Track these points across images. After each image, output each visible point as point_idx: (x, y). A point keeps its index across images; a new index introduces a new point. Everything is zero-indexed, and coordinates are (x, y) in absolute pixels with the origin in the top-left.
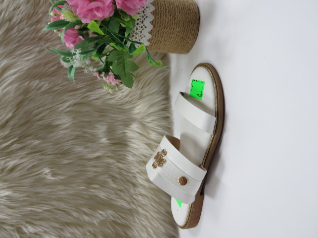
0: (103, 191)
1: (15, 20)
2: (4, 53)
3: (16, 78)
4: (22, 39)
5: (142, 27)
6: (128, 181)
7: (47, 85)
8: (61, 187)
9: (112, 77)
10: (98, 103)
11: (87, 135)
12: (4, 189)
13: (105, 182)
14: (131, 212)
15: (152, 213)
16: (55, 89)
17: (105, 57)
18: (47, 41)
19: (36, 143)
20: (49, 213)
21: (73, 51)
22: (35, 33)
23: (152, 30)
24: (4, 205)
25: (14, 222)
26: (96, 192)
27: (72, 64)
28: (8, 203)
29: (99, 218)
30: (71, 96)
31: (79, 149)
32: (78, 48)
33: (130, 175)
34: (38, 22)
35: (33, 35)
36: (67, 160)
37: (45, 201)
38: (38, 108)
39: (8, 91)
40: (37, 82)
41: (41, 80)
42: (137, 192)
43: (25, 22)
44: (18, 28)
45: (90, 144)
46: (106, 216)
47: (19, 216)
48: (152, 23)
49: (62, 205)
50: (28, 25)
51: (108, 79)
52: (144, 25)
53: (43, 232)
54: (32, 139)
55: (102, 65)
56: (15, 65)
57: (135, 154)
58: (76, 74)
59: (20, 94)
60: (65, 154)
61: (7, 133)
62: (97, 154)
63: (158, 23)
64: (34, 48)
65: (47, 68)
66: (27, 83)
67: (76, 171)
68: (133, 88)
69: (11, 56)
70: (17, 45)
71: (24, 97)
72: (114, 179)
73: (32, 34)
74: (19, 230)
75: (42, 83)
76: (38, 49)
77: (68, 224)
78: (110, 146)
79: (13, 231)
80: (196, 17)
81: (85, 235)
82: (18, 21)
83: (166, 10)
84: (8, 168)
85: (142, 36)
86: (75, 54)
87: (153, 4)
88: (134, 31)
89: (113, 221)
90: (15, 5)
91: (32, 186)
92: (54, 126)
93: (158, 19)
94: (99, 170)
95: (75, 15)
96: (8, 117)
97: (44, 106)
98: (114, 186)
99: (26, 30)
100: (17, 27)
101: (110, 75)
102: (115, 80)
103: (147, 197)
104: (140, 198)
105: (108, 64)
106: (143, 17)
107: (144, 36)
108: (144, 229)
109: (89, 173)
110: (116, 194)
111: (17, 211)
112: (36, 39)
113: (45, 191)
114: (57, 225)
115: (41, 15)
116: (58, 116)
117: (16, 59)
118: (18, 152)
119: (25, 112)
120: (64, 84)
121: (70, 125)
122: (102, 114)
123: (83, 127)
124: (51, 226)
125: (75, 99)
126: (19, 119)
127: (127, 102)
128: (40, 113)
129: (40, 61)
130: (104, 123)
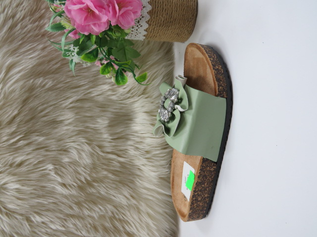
1: (18, 16)
2: (9, 50)
3: (21, 76)
4: (26, 36)
7: (50, 83)
10: (100, 99)
11: (89, 130)
12: (12, 182)
16: (59, 86)
19: (41, 139)
20: (55, 205)
22: (38, 29)
24: (14, 196)
25: (23, 212)
27: (72, 58)
28: (17, 195)
30: (74, 92)
34: (41, 17)
35: (37, 32)
38: (43, 104)
39: (13, 89)
40: (41, 79)
41: (45, 78)
43: (28, 18)
44: (21, 25)
47: (28, 206)
50: (31, 21)
53: (49, 222)
54: (37, 136)
56: (21, 62)
59: (25, 92)
61: (13, 129)
64: (37, 45)
65: (50, 66)
66: (32, 81)
69: (16, 54)
70: (21, 42)
71: (30, 93)
73: (35, 31)
74: (28, 220)
75: (47, 81)
76: (41, 46)
77: (72, 216)
79: (23, 219)
81: (87, 227)
82: (21, 18)
84: (17, 163)
90: (17, 2)
91: (38, 181)
96: (14, 114)
97: (48, 103)
99: (30, 26)
100: (20, 24)
112: (39, 36)
113: (50, 185)
114: (61, 216)
115: (44, 11)
116: (61, 112)
117: (21, 57)
118: (25, 147)
119: (31, 109)
120: (68, 81)
121: (73, 121)
122: (103, 109)
123: (85, 122)
124: (56, 217)
125: (78, 96)
126: (25, 115)
127: (129, 98)
128: (45, 109)
129: (44, 59)
130: (106, 118)
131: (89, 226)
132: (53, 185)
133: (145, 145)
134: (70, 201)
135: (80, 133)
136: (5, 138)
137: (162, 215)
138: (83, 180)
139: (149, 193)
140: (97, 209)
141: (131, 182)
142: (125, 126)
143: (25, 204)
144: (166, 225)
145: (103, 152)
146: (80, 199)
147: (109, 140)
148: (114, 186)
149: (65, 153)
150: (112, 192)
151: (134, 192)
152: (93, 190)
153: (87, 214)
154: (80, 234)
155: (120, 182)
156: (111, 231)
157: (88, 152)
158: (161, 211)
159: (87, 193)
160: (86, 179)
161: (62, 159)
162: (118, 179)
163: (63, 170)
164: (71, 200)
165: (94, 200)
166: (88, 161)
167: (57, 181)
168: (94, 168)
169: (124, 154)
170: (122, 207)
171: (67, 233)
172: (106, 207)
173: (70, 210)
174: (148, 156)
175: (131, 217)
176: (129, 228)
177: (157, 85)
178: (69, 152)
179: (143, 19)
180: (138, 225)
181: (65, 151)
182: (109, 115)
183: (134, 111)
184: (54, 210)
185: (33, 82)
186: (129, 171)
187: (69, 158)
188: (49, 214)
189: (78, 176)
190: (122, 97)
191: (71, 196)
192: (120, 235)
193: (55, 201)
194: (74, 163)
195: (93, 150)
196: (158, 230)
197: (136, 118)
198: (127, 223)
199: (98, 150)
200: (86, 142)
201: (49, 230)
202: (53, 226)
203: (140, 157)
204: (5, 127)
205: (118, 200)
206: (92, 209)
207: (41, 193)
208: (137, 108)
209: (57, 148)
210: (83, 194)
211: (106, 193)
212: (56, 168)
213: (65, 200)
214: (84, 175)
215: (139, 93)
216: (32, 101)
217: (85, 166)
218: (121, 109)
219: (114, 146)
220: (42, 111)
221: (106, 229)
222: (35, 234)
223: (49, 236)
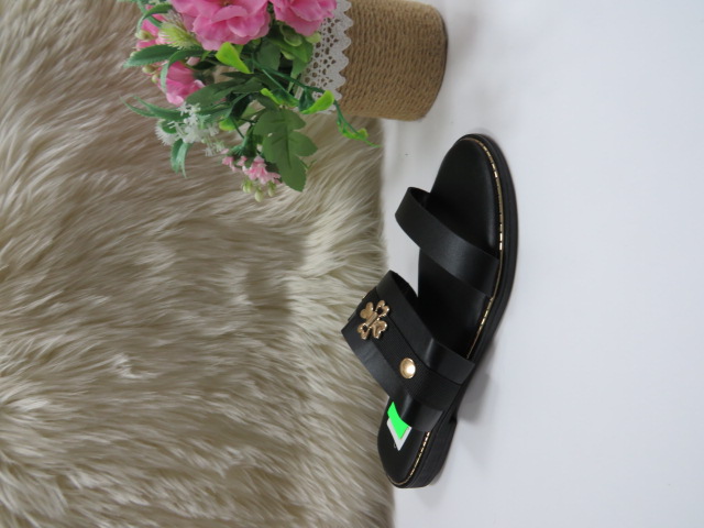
0: (237, 406)
1: (60, 44)
2: (38, 112)
3: (61, 165)
4: (75, 83)
5: (326, 62)
6: (290, 387)
7: (124, 181)
8: (149, 396)
9: (261, 166)
10: (230, 221)
11: (205, 288)
12: (31, 395)
13: (241, 388)
14: (295, 452)
15: (338, 455)
16: (142, 189)
17: (247, 125)
18: (126, 89)
19: (100, 301)
20: (125, 449)
21: (183, 110)
22: (101, 71)
23: (346, 69)
24: (34, 429)
25: (52, 463)
26: (223, 408)
27: (180, 137)
28: (40, 424)
29: (226, 462)
30: (173, 204)
31: (188, 317)
32: (194, 103)
33: (294, 374)
34: (109, 48)
35: (98, 77)
36: (163, 338)
37: (118, 423)
38: (106, 229)
39: (43, 192)
40: (104, 174)
41: (113, 171)
42: (308, 411)
43: (81, 49)
44: (67, 60)
45: (210, 308)
46: (242, 457)
47: (63, 451)
48: (347, 53)
49: (152, 433)
50: (86, 55)
51: (253, 171)
52: (330, 58)
53: (112, 487)
54: (92, 294)
55: (241, 141)
57: (304, 331)
58: (187, 158)
59: (69, 200)
60: (159, 326)
61: (39, 279)
62: (227, 328)
63: (359, 54)
64: (98, 104)
65: (124, 147)
66: (84, 176)
67: (182, 363)
68: (305, 190)
69: (53, 119)
70: (63, 96)
71: (78, 203)
72: (260, 381)
73: (95, 74)
74: (62, 481)
75: (115, 177)
76: (106, 106)
77: (163, 472)
78: (253, 313)
79: (49, 481)
80: (439, 43)
81: (197, 495)
82: (68, 47)
83: (376, 26)
84: (42, 352)
85: (327, 81)
86: (187, 115)
87: (349, 13)
88: (308, 71)
89: (257, 470)
90: (61, 13)
91: (90, 391)
92: (138, 266)
93: (360, 44)
94: (230, 361)
95: (188, 33)
96: (42, 247)
97: (117, 226)
98: (260, 396)
99: (84, 65)
100: (63, 60)
101: (257, 163)
102: (266, 172)
103: (329, 421)
104: (314, 423)
105: (252, 140)
106: (328, 40)
107: (331, 81)
108: (320, 488)
109: (207, 368)
110: (264, 413)
111: (59, 442)
114: (140, 474)
115: (114, 35)
116: (145, 246)
117: (62, 126)
118: (63, 318)
119: (80, 237)
120: (160, 179)
121: (171, 267)
122: (238, 244)
123: (196, 271)
124: (128, 476)
125: (182, 212)
126: (66, 250)
128: (110, 238)
129: (110, 132)
130: (241, 264)
136: (21, 298)
140: (223, 455)
143: (56, 445)
154: (184, 514)
171: (155, 511)
184: (122, 460)
185: (86, 179)
193: (127, 437)
201: (110, 507)
202: (120, 498)
204: (23, 274)
207: (95, 419)
209: (136, 320)
216: (82, 220)
220: (103, 243)
222: (76, 517)
223: (109, 520)
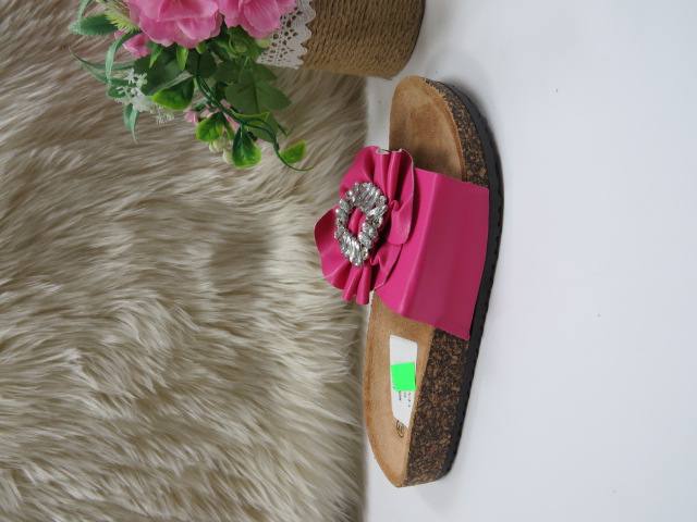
3: (8, 140)
4: (23, 45)
7: (78, 158)
10: (194, 200)
11: (167, 272)
16: (98, 167)
18: (82, 51)
19: (52, 290)
20: (81, 444)
22: (54, 29)
25: (5, 458)
30: (133, 183)
35: (48, 38)
37: (73, 418)
38: (58, 209)
40: (56, 150)
41: (66, 147)
43: (29, 5)
44: (13, 19)
47: (17, 445)
50: (35, 12)
53: (67, 481)
54: (44, 281)
56: (9, 108)
59: (17, 178)
64: (49, 69)
65: (80, 119)
66: (33, 152)
70: (9, 61)
71: (28, 181)
73: (44, 35)
74: (18, 476)
75: (69, 153)
76: (58, 72)
77: (122, 469)
79: (4, 475)
91: (43, 386)
92: (94, 249)
97: (69, 206)
99: (32, 24)
100: (9, 18)
111: (12, 436)
112: (54, 47)
113: (71, 397)
114: (96, 468)
116: (101, 227)
117: (9, 95)
118: (13, 307)
119: (30, 219)
120: (120, 155)
121: (130, 249)
122: (201, 225)
123: (158, 252)
124: (83, 470)
125: (143, 192)
126: (14, 232)
127: (261, 201)
128: (63, 219)
129: (64, 102)
130: (207, 246)
131: (161, 492)
132: (77, 398)
133: (294, 310)
134: (118, 435)
135: (144, 277)
137: (329, 468)
138: (150, 386)
139: (301, 419)
140: (180, 454)
141: (259, 394)
142: (251, 265)
143: (11, 439)
144: (337, 492)
145: (198, 323)
146: (142, 430)
147: (212, 296)
148: (222, 401)
149: (107, 322)
150: (215, 415)
151: (266, 416)
152: (173, 411)
153: (155, 463)
154: (138, 509)
155: (235, 393)
156: (210, 503)
157: (162, 322)
158: (325, 458)
159: (158, 417)
160: (156, 384)
161: (101, 337)
162: (230, 385)
163: (103, 361)
164: (119, 432)
165: (172, 433)
166: (161, 343)
167: (88, 387)
168: (176, 360)
169: (246, 329)
170: (239, 451)
171: (109, 507)
172: (201, 449)
173: (118, 456)
174: (301, 334)
175: (259, 472)
176: (253, 497)
177: (325, 173)
178: (117, 320)
179: (299, 17)
180: (273, 491)
181: (109, 318)
182: (214, 238)
183: (272, 232)
184: (78, 455)
185: (36, 156)
186: (257, 369)
187: (116, 334)
188: (67, 463)
189: (138, 377)
190: (246, 199)
191: (120, 422)
192: (232, 514)
193: (83, 433)
194: (130, 347)
195: (175, 318)
196: (319, 503)
197: (275, 248)
198: (249, 485)
199: (185, 317)
200: (158, 300)
201: (66, 501)
202: (75, 493)
203: (283, 338)
205: (229, 433)
206: (168, 452)
207: (48, 414)
208: (279, 224)
209: (91, 310)
210: (147, 419)
211: (202, 417)
212: (86, 358)
213: (105, 433)
214: (153, 375)
215: (285, 190)
216: (33, 199)
217: (156, 353)
218: (242, 226)
219: (223, 310)
220: (56, 224)
221: (199, 500)
222: (31, 510)
223: (65, 514)
